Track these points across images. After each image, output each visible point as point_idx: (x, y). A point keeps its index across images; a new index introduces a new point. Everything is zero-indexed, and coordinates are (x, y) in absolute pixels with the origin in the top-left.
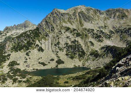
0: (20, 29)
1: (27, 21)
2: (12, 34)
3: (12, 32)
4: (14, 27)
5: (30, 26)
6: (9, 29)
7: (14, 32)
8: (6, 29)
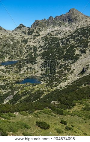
0: (60, 24)
1: (73, 9)
2: (49, 34)
3: (46, 30)
4: (49, 20)
5: (81, 18)
7: (49, 29)
8: (37, 25)
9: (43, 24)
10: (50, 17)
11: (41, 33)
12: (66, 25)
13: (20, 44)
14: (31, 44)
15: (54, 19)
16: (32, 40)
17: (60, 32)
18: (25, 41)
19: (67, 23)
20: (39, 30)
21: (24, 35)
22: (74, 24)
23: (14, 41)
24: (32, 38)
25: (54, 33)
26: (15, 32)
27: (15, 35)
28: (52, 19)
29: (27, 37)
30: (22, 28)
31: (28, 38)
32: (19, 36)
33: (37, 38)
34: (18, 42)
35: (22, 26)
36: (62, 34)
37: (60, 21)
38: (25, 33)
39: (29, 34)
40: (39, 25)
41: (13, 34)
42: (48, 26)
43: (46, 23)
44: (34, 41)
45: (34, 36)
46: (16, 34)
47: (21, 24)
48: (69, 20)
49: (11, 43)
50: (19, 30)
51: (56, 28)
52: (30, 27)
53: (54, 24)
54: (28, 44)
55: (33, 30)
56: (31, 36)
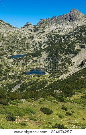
0: (63, 22)
1: (74, 10)
2: (52, 31)
3: (50, 28)
4: (52, 19)
5: (81, 17)
7: (53, 27)
8: (42, 23)
9: (47, 23)
10: (54, 17)
11: (45, 30)
12: (68, 24)
13: (27, 40)
14: (37, 40)
15: (57, 18)
16: (37, 36)
17: (62, 30)
18: (32, 37)
19: (68, 22)
20: (44, 28)
21: (30, 32)
22: (75, 23)
23: (22, 37)
24: (37, 35)
25: (57, 30)
26: (22, 29)
27: (23, 32)
29: (33, 33)
30: (28, 26)
31: (34, 35)
32: (26, 33)
33: (42, 35)
34: (25, 38)
35: (29, 24)
36: (63, 31)
37: (63, 20)
38: (31, 30)
39: (35, 31)
40: (44, 23)
41: (21, 31)
42: (51, 24)
43: (50, 21)
44: (39, 38)
45: (39, 33)
46: (23, 31)
47: (28, 23)
48: (71, 19)
49: (19, 39)
50: (26, 28)
51: (58, 26)
52: (36, 25)
53: (57, 23)
54: (34, 40)
55: (38, 28)
56: (37, 33)
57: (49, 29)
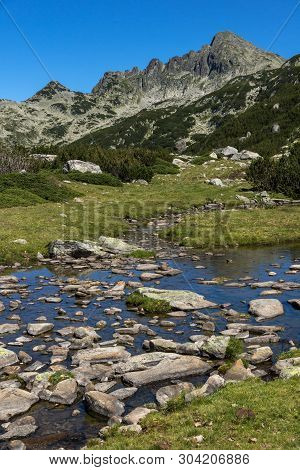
0: (185, 83)
1: (226, 34)
3: (138, 101)
4: (149, 67)
6: (124, 84)
8: (109, 87)
9: (130, 84)
10: (153, 63)
11: (119, 110)
12: (203, 84)
13: (36, 141)
15: (164, 67)
16: (83, 128)
18: (58, 131)
19: (205, 79)
20: (116, 102)
21: (58, 114)
23: (19, 130)
24: (82, 123)
26: (31, 106)
27: (29, 115)
28: (159, 68)
29: (64, 118)
30: (54, 93)
31: (70, 123)
32: (41, 117)
33: (103, 123)
34: (32, 134)
35: (57, 87)
37: (184, 73)
38: (63, 108)
39: (76, 111)
40: (117, 86)
41: (21, 111)
42: (144, 90)
43: (138, 79)
44: (88, 132)
45: (90, 117)
46: (31, 111)
47: (52, 83)
48: (214, 67)
49: (5, 135)
50: (43, 100)
51: (170, 95)
53: (166, 83)
54: (63, 139)
55: (94, 101)
56: (82, 118)
57: (135, 105)
